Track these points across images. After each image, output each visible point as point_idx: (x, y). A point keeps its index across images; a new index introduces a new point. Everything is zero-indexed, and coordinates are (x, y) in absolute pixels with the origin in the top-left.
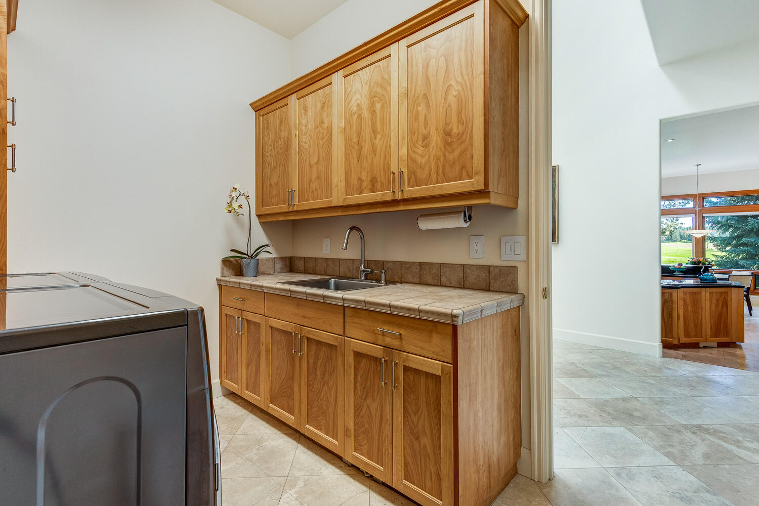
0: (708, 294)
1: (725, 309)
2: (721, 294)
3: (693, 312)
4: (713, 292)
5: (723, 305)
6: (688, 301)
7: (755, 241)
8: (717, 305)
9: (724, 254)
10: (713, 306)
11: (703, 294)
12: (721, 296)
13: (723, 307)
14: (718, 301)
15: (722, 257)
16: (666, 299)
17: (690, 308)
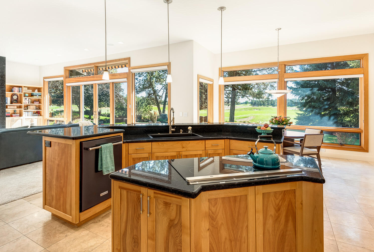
0: (260, 198)
1: (290, 224)
2: (284, 194)
3: (231, 241)
4: (269, 193)
5: (287, 217)
6: (221, 217)
7: (318, 105)
8: (277, 219)
9: (302, 112)
10: (270, 222)
11: (251, 198)
12: (283, 199)
13: (287, 221)
14: (278, 210)
15: (301, 114)
16: (172, 218)
17: (224, 233)
